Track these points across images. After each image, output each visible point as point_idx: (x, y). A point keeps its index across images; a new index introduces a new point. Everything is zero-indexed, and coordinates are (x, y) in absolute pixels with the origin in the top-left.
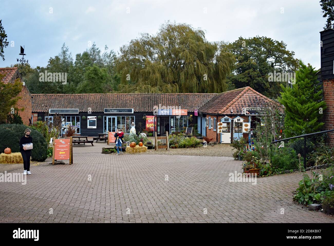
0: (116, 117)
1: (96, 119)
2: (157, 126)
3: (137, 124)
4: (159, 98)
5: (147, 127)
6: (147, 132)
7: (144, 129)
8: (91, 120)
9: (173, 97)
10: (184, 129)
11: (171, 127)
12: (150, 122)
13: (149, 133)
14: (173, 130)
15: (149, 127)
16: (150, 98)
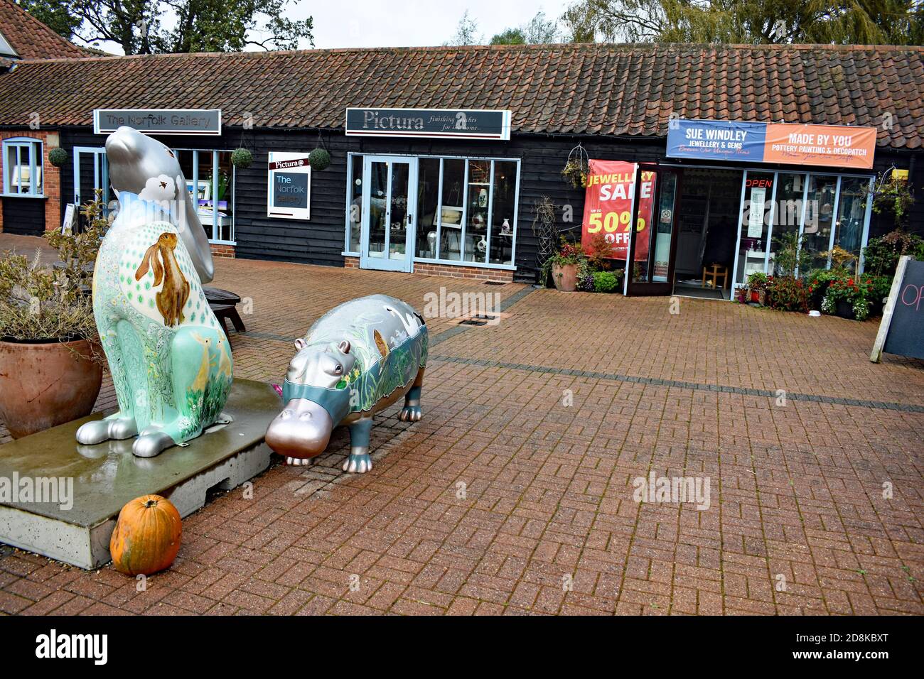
0: (413, 162)
1: (307, 170)
2: (657, 227)
3: (529, 206)
4: (688, 66)
5: (591, 231)
6: (583, 264)
7: (570, 241)
8: (286, 175)
9: (774, 60)
10: (834, 261)
11: (747, 243)
12: (609, 201)
13: (600, 269)
14: (761, 260)
15: (603, 232)
16: (633, 64)
